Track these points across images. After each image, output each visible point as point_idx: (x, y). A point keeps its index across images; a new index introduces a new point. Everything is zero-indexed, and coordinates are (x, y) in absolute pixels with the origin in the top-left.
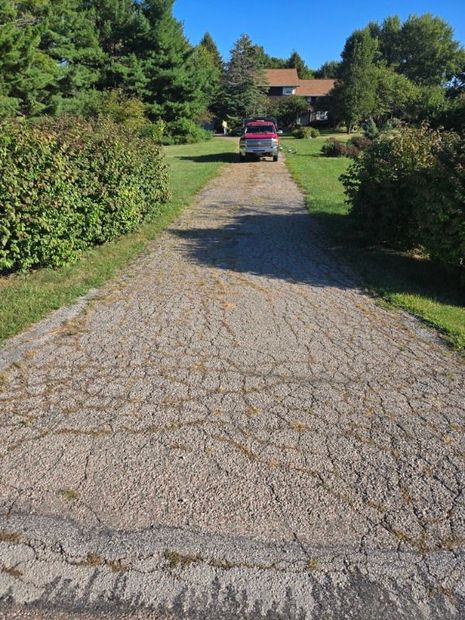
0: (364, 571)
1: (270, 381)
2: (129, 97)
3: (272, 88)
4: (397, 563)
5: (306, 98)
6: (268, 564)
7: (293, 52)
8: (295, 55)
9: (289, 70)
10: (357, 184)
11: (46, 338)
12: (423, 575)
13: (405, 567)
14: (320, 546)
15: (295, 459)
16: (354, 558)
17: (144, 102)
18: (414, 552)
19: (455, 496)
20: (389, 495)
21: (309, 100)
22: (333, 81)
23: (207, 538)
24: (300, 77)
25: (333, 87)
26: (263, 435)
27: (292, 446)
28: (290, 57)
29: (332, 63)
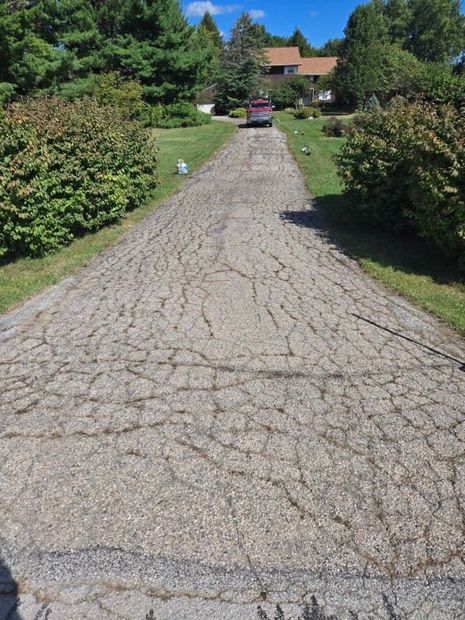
0: (320, 602)
1: (243, 377)
2: (126, 79)
3: (273, 67)
4: (360, 592)
5: (308, 77)
6: (213, 593)
7: (294, 30)
8: (297, 33)
9: (291, 49)
10: (350, 164)
11: (13, 330)
12: (389, 608)
13: (369, 597)
14: (275, 571)
15: (259, 466)
16: (311, 586)
17: (141, 84)
18: (381, 578)
19: (434, 509)
20: (360, 508)
21: (312, 79)
22: (336, 58)
23: (148, 561)
24: (302, 55)
25: (335, 64)
26: (227, 438)
27: (258, 450)
28: (292, 35)
29: (336, 40)
